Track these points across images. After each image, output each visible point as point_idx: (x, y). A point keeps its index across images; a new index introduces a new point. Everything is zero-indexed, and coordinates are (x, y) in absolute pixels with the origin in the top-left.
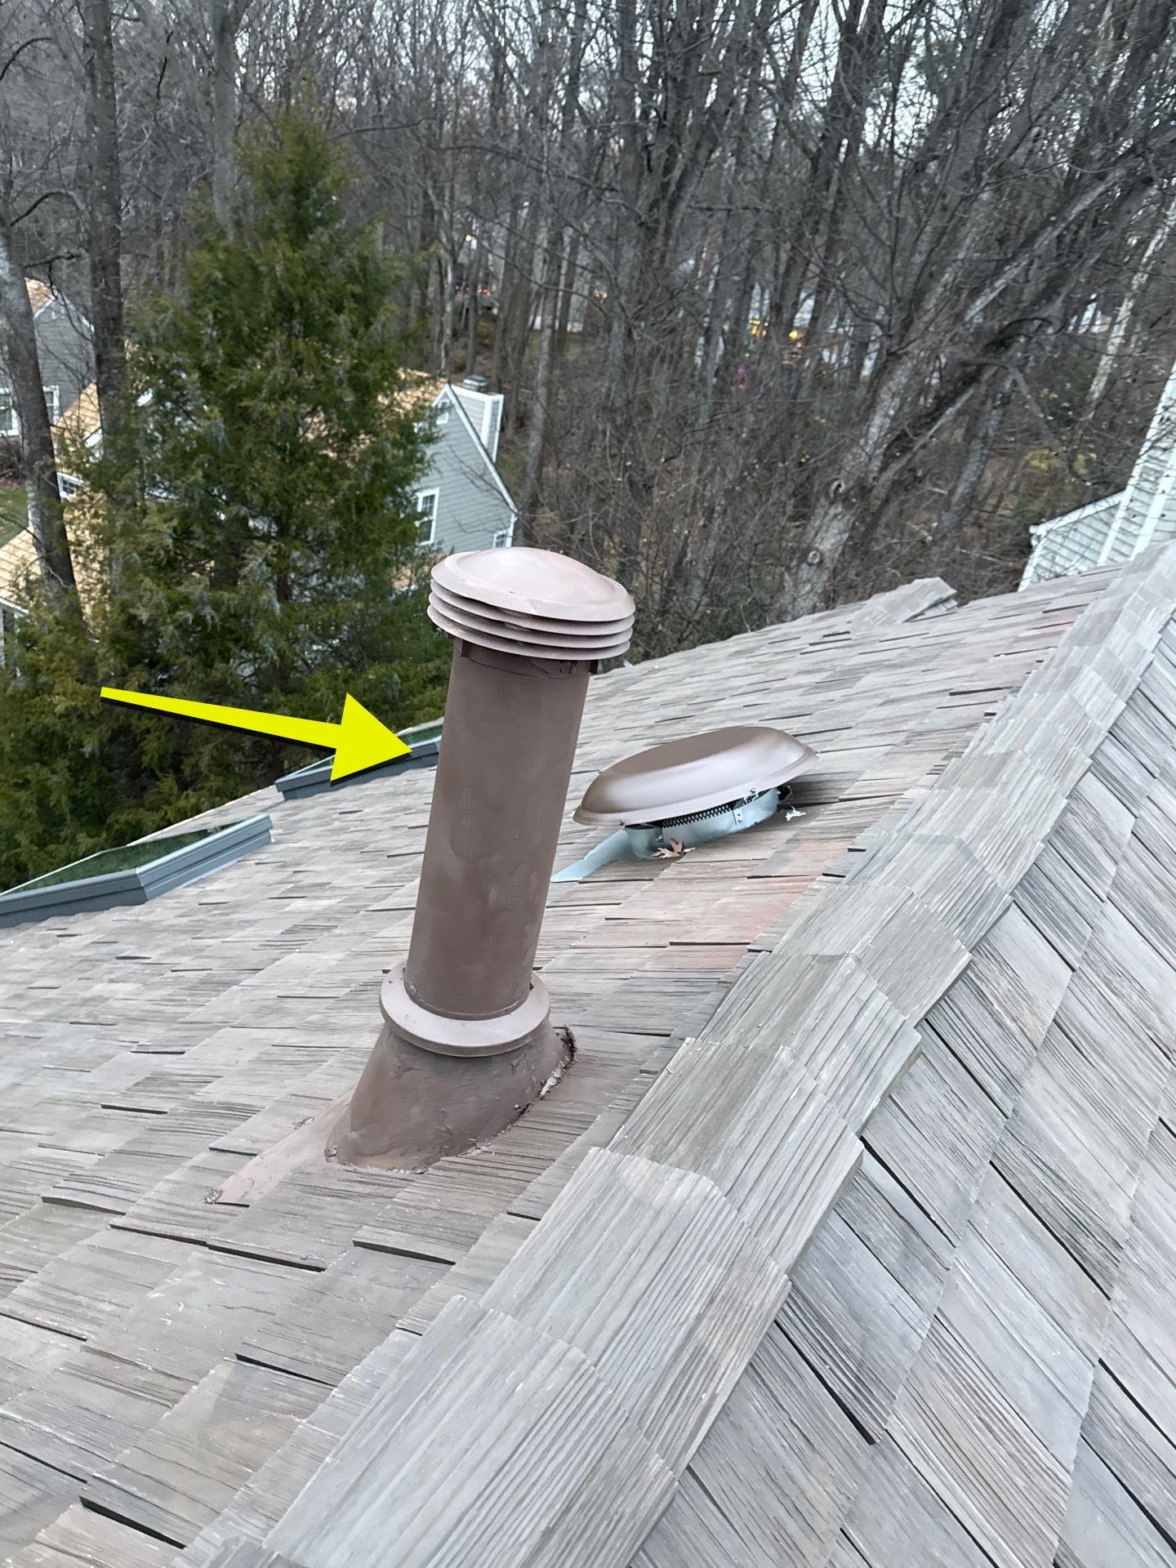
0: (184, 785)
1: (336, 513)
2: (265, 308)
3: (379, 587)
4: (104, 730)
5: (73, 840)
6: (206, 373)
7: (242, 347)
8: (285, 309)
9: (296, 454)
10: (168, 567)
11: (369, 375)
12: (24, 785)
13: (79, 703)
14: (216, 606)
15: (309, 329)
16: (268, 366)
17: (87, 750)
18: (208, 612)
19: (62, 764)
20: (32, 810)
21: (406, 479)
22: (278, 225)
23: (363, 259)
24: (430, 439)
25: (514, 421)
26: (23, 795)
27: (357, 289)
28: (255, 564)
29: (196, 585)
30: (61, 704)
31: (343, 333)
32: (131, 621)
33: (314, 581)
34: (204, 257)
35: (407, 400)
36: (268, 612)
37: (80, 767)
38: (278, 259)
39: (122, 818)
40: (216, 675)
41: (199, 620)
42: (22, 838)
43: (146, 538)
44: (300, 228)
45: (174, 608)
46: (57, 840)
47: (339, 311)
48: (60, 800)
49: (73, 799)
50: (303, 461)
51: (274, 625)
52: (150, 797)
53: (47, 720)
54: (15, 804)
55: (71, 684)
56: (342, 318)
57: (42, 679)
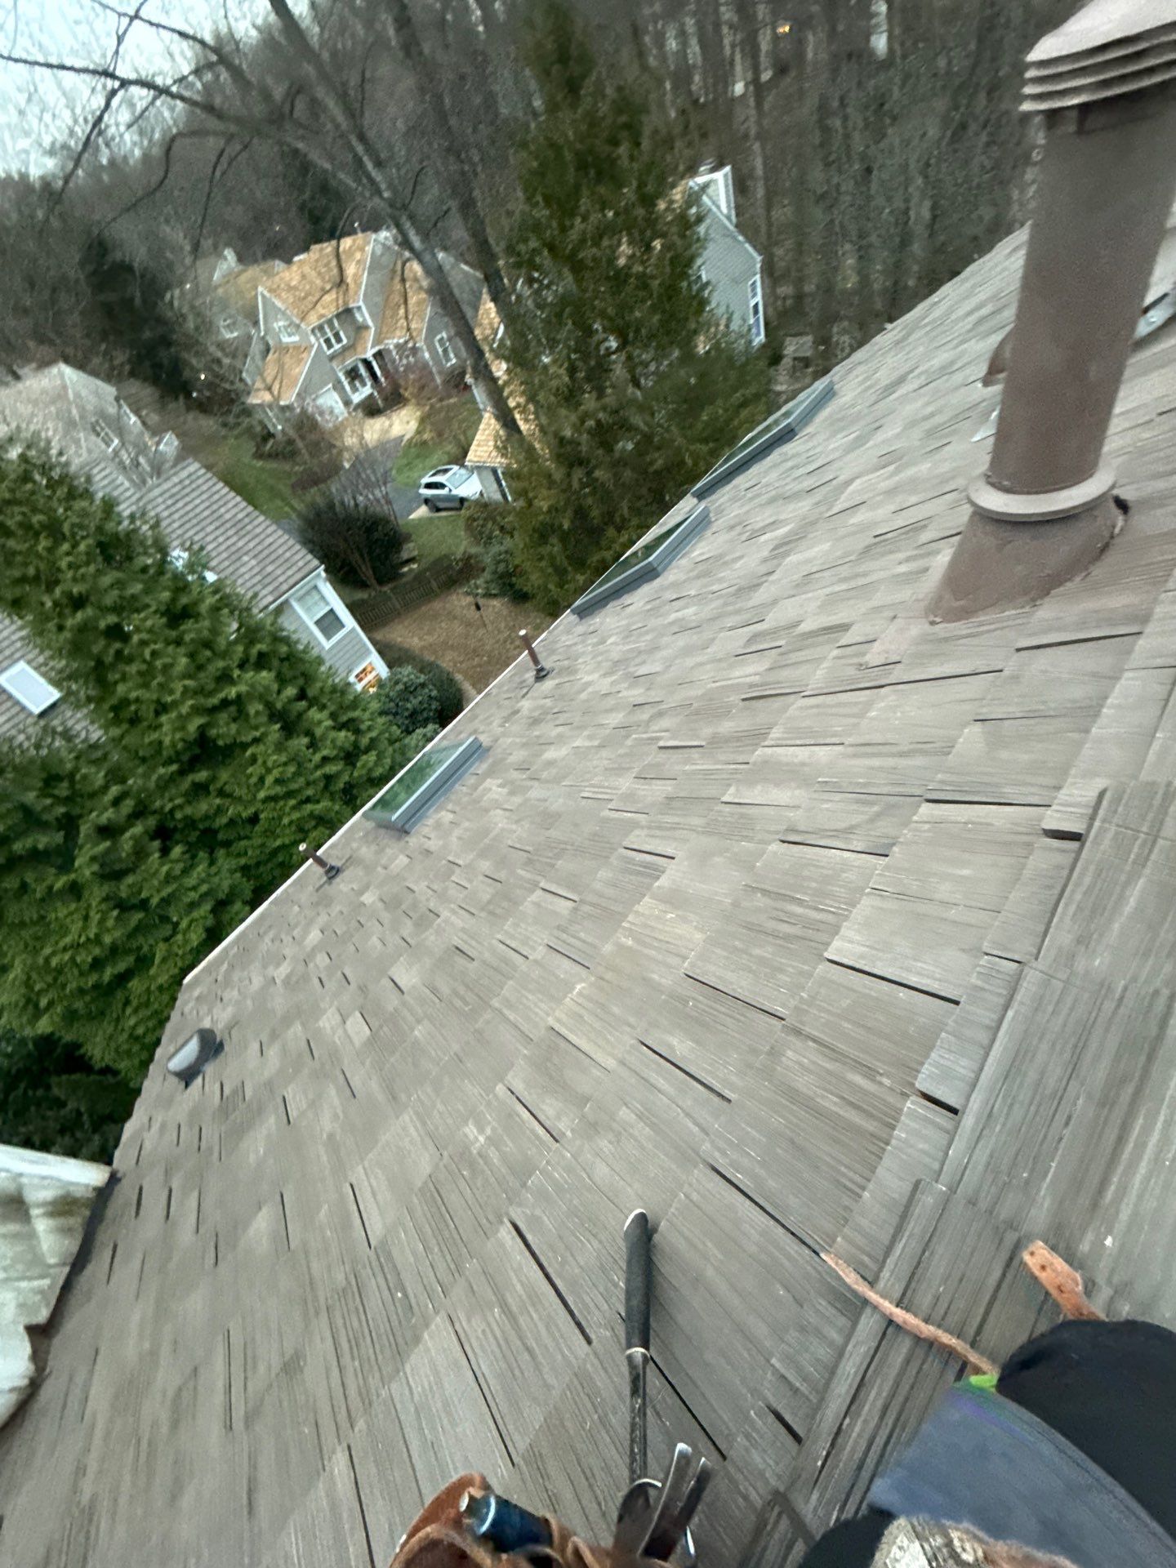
1: (655, 309)
3: (689, 357)
4: (569, 513)
6: (551, 247)
7: (565, 213)
8: (583, 166)
11: (649, 188)
12: (541, 559)
13: (553, 501)
15: (601, 175)
17: (566, 527)
19: (554, 540)
20: (550, 570)
21: (693, 260)
22: (559, 97)
23: (619, 90)
26: (543, 564)
27: (624, 119)
30: (544, 506)
31: (625, 163)
32: (562, 441)
33: (652, 367)
35: (678, 195)
36: (632, 401)
37: (564, 538)
38: (568, 126)
40: (615, 455)
42: (551, 586)
43: (553, 383)
44: (574, 90)
45: (582, 422)
46: (567, 582)
47: (617, 144)
48: (561, 560)
49: (567, 557)
51: (641, 408)
52: (603, 543)
53: (541, 518)
54: (541, 569)
55: (545, 492)
56: (621, 150)
57: (531, 495)
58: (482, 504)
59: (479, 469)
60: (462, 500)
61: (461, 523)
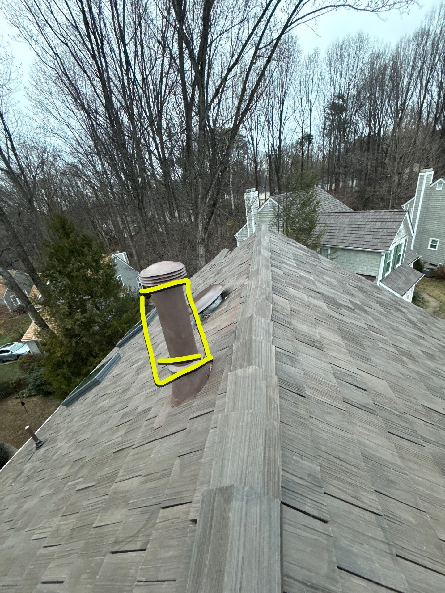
0: (95, 358)
1: (102, 288)
2: (67, 254)
3: (118, 299)
4: (72, 354)
5: (75, 381)
6: (60, 272)
7: (65, 263)
8: (72, 252)
9: (88, 280)
10: (70, 315)
11: (96, 258)
12: (58, 375)
13: (63, 352)
14: (85, 318)
15: (78, 254)
16: (73, 265)
17: (69, 361)
18: (83, 320)
19: (65, 367)
20: (63, 380)
21: (113, 275)
22: (62, 236)
23: (84, 236)
24: (115, 265)
25: (130, 256)
26: (59, 378)
27: (86, 242)
28: (89, 305)
29: (78, 316)
30: (59, 354)
31: (87, 252)
32: (67, 330)
33: (103, 303)
34: (48, 248)
35: (107, 259)
36: (96, 314)
37: (69, 365)
38: (65, 243)
39: (84, 371)
40: (91, 332)
41: (82, 322)
42: (63, 387)
43: (62, 311)
44: (67, 235)
45: (75, 322)
46: (72, 383)
47: (84, 248)
48: (68, 374)
49: (71, 373)
50: (90, 280)
51: (100, 316)
52: (89, 364)
53: (57, 359)
54: (58, 380)
55: (59, 349)
56: (85, 249)
57: (52, 351)
58: (29, 356)
59: (27, 342)
60: (18, 356)
61: (17, 366)
